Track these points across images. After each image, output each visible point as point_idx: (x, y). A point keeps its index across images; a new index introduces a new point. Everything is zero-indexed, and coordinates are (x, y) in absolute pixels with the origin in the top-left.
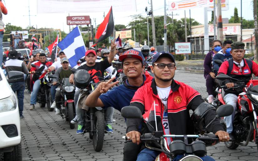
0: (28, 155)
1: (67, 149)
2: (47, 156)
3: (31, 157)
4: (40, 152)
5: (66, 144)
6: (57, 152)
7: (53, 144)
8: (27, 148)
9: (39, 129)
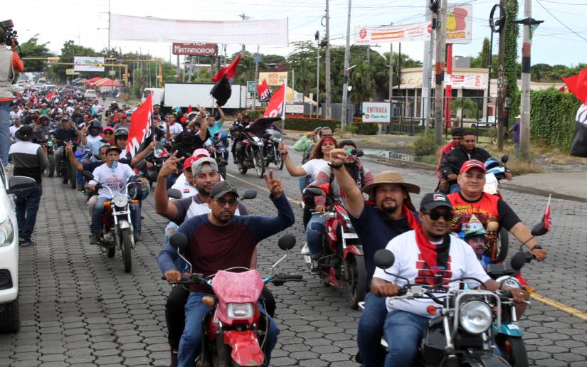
0: (35, 315)
1: (101, 310)
2: (65, 319)
3: (38, 319)
4: (56, 311)
5: (102, 299)
6: (83, 313)
7: (81, 298)
8: (38, 302)
9: (69, 267)
